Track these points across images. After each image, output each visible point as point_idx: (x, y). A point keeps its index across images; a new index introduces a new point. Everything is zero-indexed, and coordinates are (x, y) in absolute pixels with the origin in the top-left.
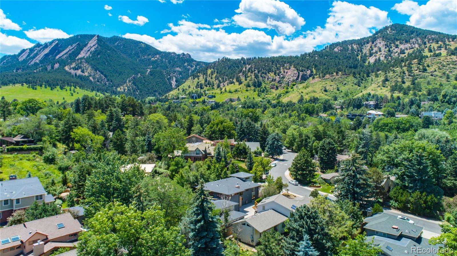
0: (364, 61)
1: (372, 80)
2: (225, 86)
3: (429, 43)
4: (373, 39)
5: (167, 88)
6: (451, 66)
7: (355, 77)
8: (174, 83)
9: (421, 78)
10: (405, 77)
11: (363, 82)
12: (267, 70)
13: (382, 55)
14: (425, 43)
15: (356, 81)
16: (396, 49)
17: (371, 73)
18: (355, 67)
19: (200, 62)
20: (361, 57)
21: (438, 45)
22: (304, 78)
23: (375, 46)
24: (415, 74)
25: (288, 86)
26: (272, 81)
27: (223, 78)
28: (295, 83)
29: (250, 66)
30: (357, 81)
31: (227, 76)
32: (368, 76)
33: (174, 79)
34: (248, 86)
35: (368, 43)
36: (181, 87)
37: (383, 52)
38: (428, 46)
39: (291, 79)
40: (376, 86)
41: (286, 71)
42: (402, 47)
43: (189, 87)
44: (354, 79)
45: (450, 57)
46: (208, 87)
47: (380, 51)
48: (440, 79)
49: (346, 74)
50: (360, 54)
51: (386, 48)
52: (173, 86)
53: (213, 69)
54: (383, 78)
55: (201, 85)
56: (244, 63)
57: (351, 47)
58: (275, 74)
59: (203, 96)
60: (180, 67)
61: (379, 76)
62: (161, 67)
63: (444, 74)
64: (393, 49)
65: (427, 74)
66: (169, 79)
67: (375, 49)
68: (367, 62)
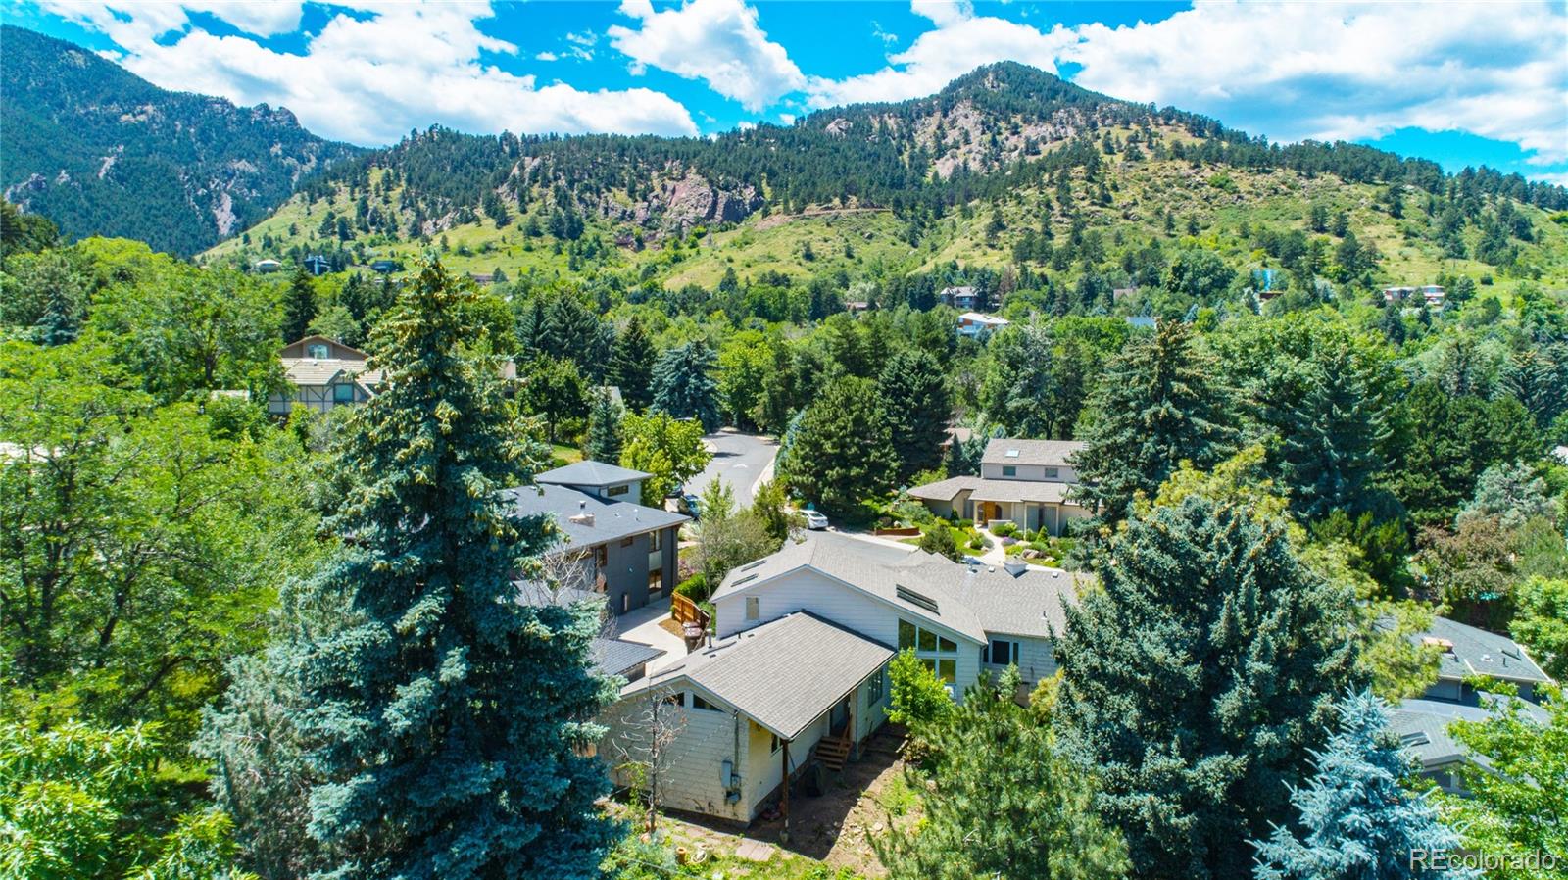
0: (921, 169)
1: (954, 227)
2: (441, 230)
3: (1104, 126)
4: (946, 101)
5: (194, 237)
6: (1176, 189)
7: (900, 216)
8: (225, 217)
9: (1096, 224)
10: (1052, 219)
11: (925, 232)
12: (601, 179)
13: (972, 155)
14: (1093, 126)
15: (903, 228)
16: (1014, 140)
17: (948, 207)
18: (897, 184)
19: (337, 145)
20: (912, 158)
21: (1127, 134)
22: (735, 214)
23: (953, 127)
24: (1082, 211)
25: (681, 238)
26: (622, 218)
27: (434, 203)
28: (701, 230)
29: (537, 161)
30: (907, 227)
31: (448, 196)
32: (939, 215)
33: (228, 202)
34: (534, 232)
35: (929, 114)
36: (256, 232)
37: (974, 146)
38: (1102, 136)
39: (691, 215)
40: (968, 243)
41: (670, 185)
42: (1030, 132)
43: (293, 231)
44: (897, 222)
45: (1171, 163)
46: (372, 235)
47: (967, 142)
48: (1149, 227)
49: (873, 206)
50: (908, 147)
51: (983, 133)
52: (224, 230)
53: (393, 166)
54: (986, 220)
55: (344, 225)
56: (514, 154)
57: (881, 122)
58: (632, 193)
59: (353, 264)
60: (251, 157)
61: (976, 215)
62: (168, 151)
63: (1159, 212)
64: (1003, 137)
65: (1113, 212)
66: (205, 201)
67: (952, 136)
68: (930, 175)
